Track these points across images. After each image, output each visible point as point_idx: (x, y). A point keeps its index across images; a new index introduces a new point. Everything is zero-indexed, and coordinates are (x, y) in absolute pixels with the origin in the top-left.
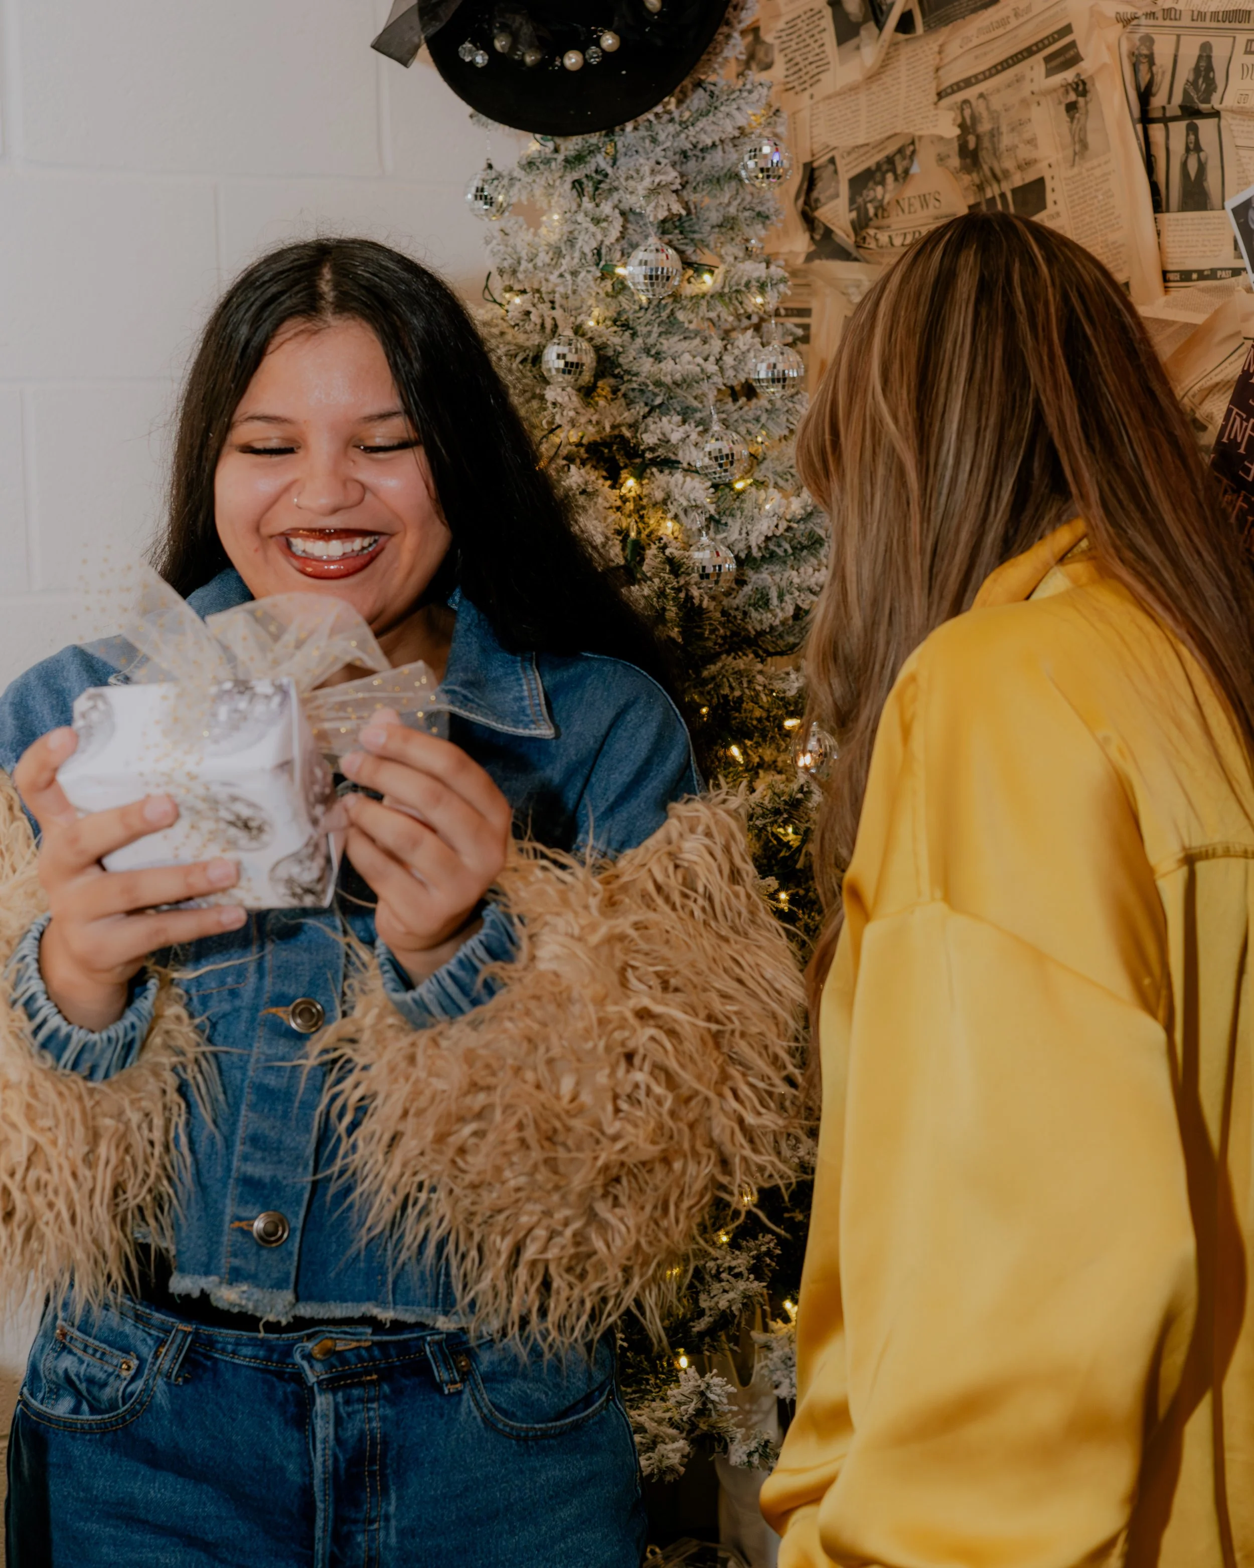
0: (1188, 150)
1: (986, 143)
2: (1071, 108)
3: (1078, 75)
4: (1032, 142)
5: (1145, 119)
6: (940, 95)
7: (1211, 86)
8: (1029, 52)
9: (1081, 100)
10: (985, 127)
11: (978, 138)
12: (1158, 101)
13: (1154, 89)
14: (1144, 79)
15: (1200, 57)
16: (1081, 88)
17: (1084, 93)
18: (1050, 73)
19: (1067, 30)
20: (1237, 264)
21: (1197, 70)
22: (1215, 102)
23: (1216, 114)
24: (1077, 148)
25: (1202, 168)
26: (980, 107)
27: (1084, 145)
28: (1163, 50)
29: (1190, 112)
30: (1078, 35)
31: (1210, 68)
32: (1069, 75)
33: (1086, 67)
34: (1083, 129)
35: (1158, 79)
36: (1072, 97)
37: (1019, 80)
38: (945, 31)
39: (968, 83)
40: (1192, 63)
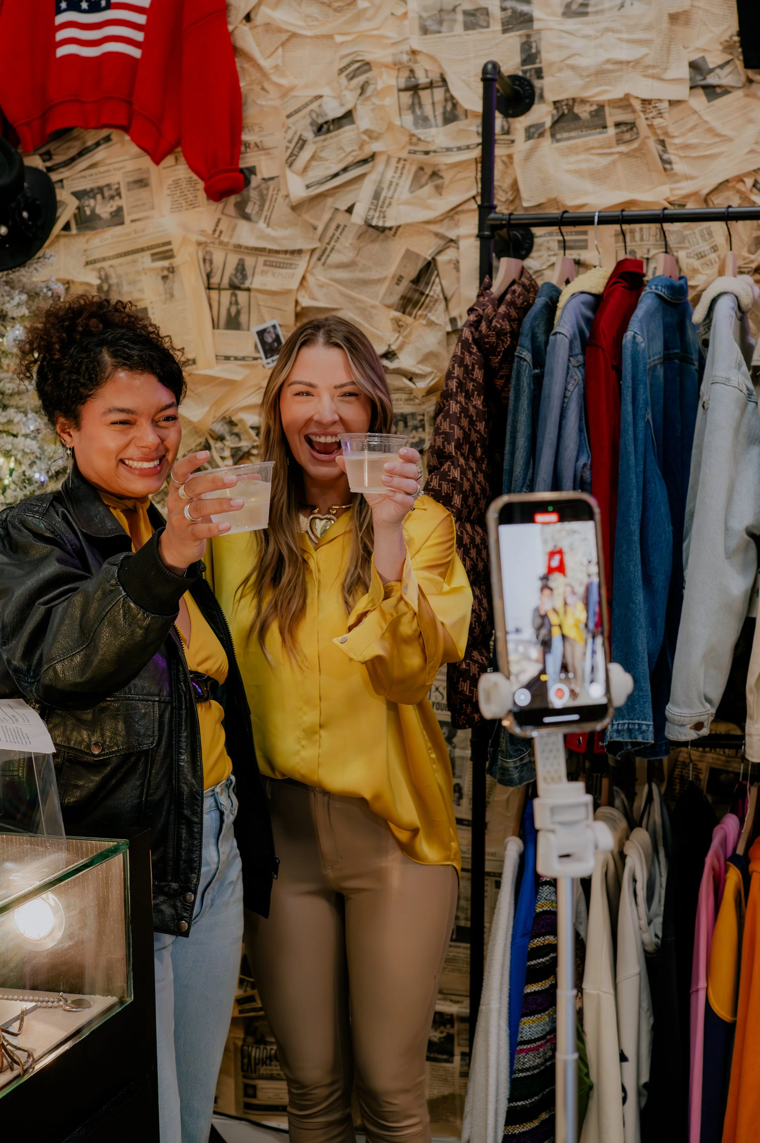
0: (231, 303)
1: (114, 288)
2: (165, 278)
3: (171, 264)
4: (141, 291)
5: (209, 288)
6: (87, 263)
7: (244, 277)
8: (142, 250)
9: (171, 275)
10: (113, 281)
11: (110, 286)
12: (215, 280)
13: (213, 274)
14: (208, 269)
15: (238, 264)
16: (172, 270)
17: (173, 272)
18: (153, 260)
19: (169, 243)
20: (256, 355)
21: (237, 269)
22: (247, 284)
23: (248, 290)
24: (168, 296)
25: (238, 313)
26: (111, 272)
27: (172, 296)
28: (218, 257)
29: (234, 287)
30: (175, 246)
31: (243, 269)
32: (166, 263)
33: (176, 261)
34: (171, 288)
35: (214, 270)
36: (166, 273)
37: (134, 261)
38: (89, 234)
39: (104, 259)
40: (234, 265)
